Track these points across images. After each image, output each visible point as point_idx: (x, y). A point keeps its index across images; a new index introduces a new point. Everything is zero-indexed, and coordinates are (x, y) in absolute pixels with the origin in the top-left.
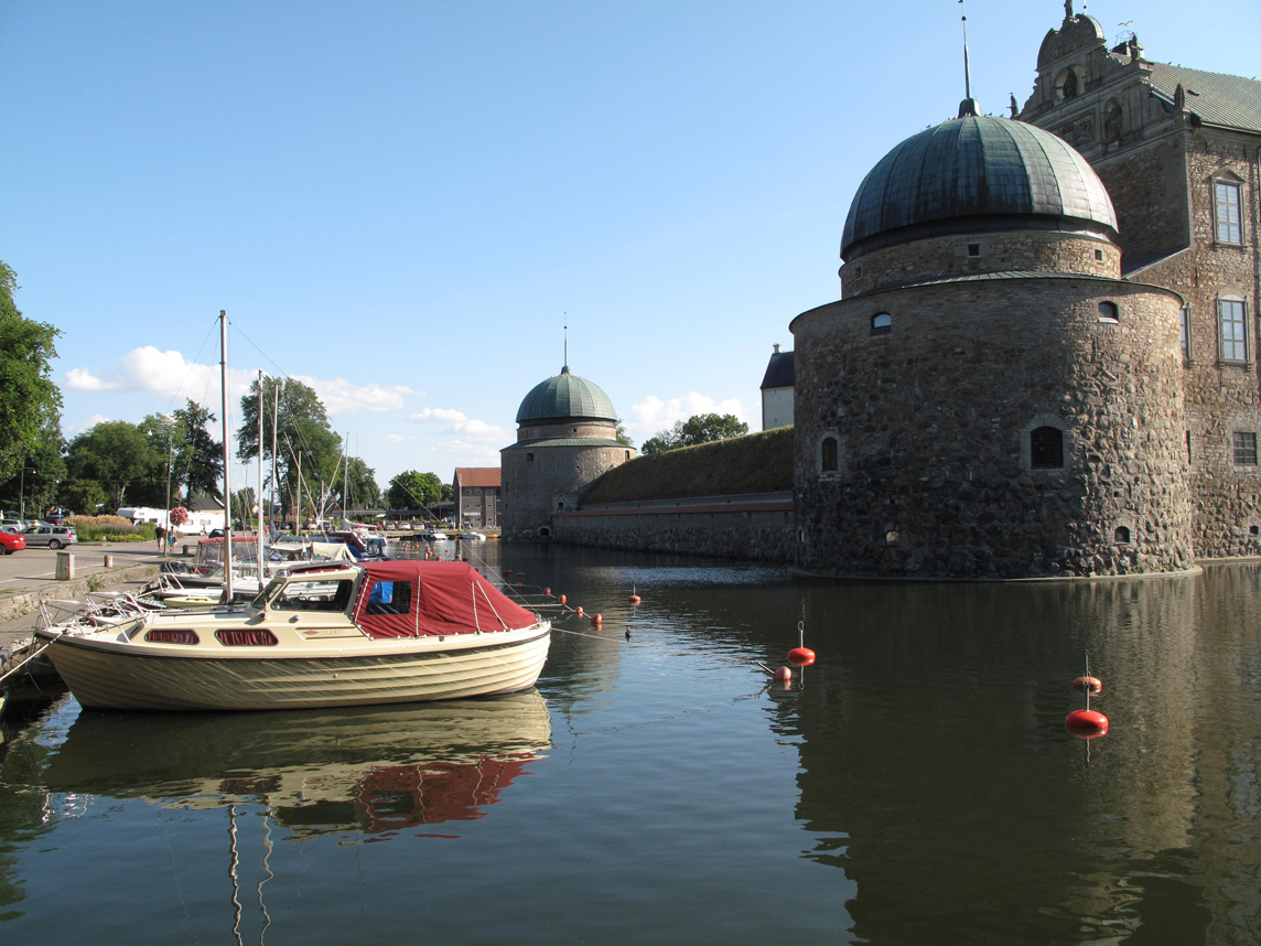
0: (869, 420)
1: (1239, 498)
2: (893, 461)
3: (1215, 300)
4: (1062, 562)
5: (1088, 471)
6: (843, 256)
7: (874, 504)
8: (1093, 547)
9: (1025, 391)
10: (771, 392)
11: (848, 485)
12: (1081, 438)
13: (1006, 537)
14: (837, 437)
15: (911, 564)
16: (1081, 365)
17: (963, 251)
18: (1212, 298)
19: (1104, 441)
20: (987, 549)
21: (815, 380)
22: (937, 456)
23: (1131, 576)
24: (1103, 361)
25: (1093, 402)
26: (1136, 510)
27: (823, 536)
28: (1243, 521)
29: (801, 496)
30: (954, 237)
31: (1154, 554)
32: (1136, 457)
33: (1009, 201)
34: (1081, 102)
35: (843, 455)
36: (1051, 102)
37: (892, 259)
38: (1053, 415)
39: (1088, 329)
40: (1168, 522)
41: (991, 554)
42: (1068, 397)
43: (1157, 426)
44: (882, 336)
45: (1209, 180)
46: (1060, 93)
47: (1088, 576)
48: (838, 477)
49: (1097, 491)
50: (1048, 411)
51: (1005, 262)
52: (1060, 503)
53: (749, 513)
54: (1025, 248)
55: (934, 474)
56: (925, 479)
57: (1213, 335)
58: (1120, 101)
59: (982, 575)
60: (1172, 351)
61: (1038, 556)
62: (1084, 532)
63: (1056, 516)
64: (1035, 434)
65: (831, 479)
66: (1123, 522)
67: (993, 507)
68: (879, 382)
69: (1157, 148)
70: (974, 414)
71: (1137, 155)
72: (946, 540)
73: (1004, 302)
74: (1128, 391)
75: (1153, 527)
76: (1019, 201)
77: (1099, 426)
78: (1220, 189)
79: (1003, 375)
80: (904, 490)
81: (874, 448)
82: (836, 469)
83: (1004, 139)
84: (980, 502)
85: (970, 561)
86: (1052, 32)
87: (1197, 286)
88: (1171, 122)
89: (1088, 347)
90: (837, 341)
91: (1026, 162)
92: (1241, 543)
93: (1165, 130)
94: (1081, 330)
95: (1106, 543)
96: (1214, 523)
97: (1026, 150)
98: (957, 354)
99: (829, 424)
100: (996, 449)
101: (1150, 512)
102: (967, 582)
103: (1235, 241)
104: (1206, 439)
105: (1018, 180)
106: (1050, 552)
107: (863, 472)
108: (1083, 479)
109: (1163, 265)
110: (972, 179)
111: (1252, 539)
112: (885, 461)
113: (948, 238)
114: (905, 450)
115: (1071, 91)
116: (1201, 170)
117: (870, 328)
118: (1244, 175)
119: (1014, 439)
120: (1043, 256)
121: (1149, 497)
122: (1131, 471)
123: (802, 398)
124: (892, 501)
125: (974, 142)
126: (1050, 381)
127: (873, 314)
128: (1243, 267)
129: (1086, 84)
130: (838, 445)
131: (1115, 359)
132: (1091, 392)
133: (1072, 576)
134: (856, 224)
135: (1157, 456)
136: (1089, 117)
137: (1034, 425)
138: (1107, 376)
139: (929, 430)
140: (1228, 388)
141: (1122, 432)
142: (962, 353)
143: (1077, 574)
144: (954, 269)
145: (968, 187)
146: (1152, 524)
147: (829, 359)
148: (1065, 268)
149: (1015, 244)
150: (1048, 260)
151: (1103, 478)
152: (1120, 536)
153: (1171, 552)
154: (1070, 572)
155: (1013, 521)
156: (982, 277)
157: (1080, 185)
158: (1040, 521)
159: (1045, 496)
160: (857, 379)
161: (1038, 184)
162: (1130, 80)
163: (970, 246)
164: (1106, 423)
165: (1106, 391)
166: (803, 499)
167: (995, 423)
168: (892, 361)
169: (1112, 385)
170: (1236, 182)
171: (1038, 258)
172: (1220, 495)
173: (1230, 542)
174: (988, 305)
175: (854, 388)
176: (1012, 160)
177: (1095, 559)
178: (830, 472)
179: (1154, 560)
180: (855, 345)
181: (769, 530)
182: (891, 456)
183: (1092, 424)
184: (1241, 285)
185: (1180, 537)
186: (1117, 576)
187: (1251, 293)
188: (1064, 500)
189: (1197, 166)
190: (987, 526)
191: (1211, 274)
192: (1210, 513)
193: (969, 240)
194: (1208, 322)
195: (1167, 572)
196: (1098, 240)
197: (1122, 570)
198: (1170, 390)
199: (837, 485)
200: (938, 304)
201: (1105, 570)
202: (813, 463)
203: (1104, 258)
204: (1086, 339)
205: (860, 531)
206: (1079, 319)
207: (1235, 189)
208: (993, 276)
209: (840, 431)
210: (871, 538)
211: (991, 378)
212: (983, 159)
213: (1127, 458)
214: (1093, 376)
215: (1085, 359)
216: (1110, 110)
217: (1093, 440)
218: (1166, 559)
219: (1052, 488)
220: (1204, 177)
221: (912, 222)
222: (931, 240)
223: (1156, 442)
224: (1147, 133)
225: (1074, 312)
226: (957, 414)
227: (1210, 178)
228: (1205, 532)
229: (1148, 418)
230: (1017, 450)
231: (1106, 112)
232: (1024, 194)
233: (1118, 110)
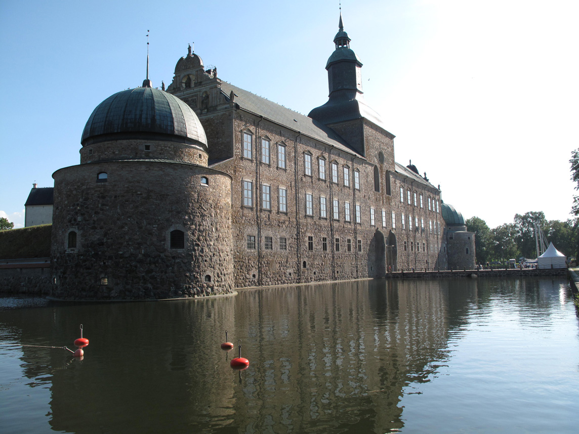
0: (94, 224)
1: (249, 263)
2: (105, 244)
3: (242, 181)
4: (183, 291)
5: (195, 250)
6: (82, 143)
7: (95, 264)
8: (196, 284)
9: (169, 214)
10: (30, 208)
11: (82, 255)
12: (192, 236)
13: (158, 280)
14: (77, 231)
15: (113, 294)
16: (193, 203)
17: (142, 147)
18: (240, 180)
19: (201, 237)
20: (149, 286)
21: (66, 202)
22: (127, 242)
23: (212, 296)
24: (202, 202)
25: (198, 220)
26: (214, 268)
27: (67, 280)
28: (250, 272)
29: (55, 260)
30: (139, 141)
31: (220, 286)
32: (214, 244)
33: (165, 127)
34: (192, 90)
35: (79, 240)
36: (179, 88)
37: (108, 147)
38: (180, 225)
39: (196, 188)
40: (226, 273)
41: (152, 288)
42: (187, 217)
43: (222, 231)
44: (103, 183)
45: (241, 131)
46: (184, 85)
47: (194, 297)
48: (76, 251)
49: (198, 259)
50: (178, 223)
51: (161, 154)
52: (182, 264)
53: (21, 269)
54: (170, 149)
55: (125, 250)
56: (121, 253)
57: (241, 195)
58: (209, 93)
59: (147, 298)
60: (228, 200)
61: (173, 289)
62: (192, 278)
63: (181, 270)
64: (172, 233)
65: (73, 252)
66: (208, 273)
67: (153, 266)
68: (100, 205)
69: (222, 115)
70: (145, 222)
71: (214, 117)
72: (131, 282)
73: (161, 172)
74: (211, 216)
75: (220, 275)
76: (169, 128)
77: (199, 231)
78: (245, 135)
79: (159, 206)
80: (110, 258)
81: (96, 237)
82: (75, 247)
83: (163, 100)
84: (147, 264)
85: (142, 291)
86: (182, 58)
87: (235, 174)
88: (228, 105)
89: (196, 195)
90: (79, 184)
91: (173, 112)
92: (249, 281)
93: (226, 108)
94: (193, 188)
95: (201, 282)
96: (239, 274)
97: (173, 106)
98: (138, 194)
99: (73, 224)
100: (155, 239)
101: (219, 269)
102: (140, 301)
103: (250, 157)
104: (237, 238)
105: (169, 119)
106: (178, 287)
107: (90, 249)
108: (192, 254)
109: (223, 164)
110: (149, 115)
111: (253, 280)
112: (102, 244)
113: (135, 140)
114: (112, 238)
115: (188, 85)
116: (239, 127)
117: (96, 179)
118: (254, 131)
119: (163, 235)
120: (178, 154)
121: (218, 262)
122: (212, 251)
123: (58, 211)
124: (104, 263)
125: (151, 99)
126: (179, 210)
127: (98, 172)
128: (252, 168)
129: (195, 83)
130: (77, 235)
131: (207, 202)
132: (197, 216)
133: (187, 297)
134: (91, 128)
135: (222, 245)
136: (195, 97)
137: (172, 229)
138: (203, 209)
139: (123, 229)
140: (245, 217)
141: (209, 233)
142: (141, 194)
143: (189, 297)
144: (138, 155)
145: (147, 119)
146: (220, 274)
147: (74, 192)
148: (186, 160)
149: (166, 147)
150: (180, 156)
151: (201, 254)
152: (207, 279)
153: (227, 286)
154: (186, 295)
155: (162, 272)
156: (152, 160)
157: (194, 125)
158: (173, 273)
159: (176, 261)
160: (88, 203)
161: (177, 122)
162: (213, 85)
163: (146, 146)
164: (202, 230)
165: (203, 216)
166: (56, 262)
167: (154, 227)
168: (107, 196)
169: (205, 213)
170: (251, 134)
171: (175, 155)
172: (242, 261)
173: (245, 281)
174: (154, 173)
175: (87, 208)
176: (167, 110)
177: (197, 289)
178: (72, 248)
179: (220, 289)
180: (88, 187)
181: (32, 277)
182: (105, 241)
183: (196, 230)
184: (251, 175)
185: (230, 280)
186: (206, 297)
187: (255, 179)
188: (184, 263)
189: (237, 125)
190: (150, 275)
191: (241, 170)
192: (238, 269)
193: (145, 143)
194: (239, 189)
195: (225, 295)
196: (200, 150)
197: (208, 294)
198: (227, 217)
199: (76, 255)
200: (131, 171)
201: (201, 294)
202: (63, 243)
203: (202, 158)
204: (195, 192)
205: (87, 278)
206: (193, 183)
207: (250, 137)
208: (156, 160)
209: (78, 228)
210: (93, 281)
211: (154, 206)
212: (154, 108)
213: (210, 245)
214: (198, 208)
215: (195, 201)
216: (204, 96)
217: (197, 237)
218: (225, 289)
219: (179, 258)
220: (239, 130)
221: (119, 131)
222: (128, 141)
223: (222, 238)
224: (219, 108)
225: (191, 180)
226: (137, 223)
227: (242, 130)
228: (236, 277)
229: (219, 228)
230: (164, 240)
231: (202, 97)
232: (171, 126)
233: (207, 97)
